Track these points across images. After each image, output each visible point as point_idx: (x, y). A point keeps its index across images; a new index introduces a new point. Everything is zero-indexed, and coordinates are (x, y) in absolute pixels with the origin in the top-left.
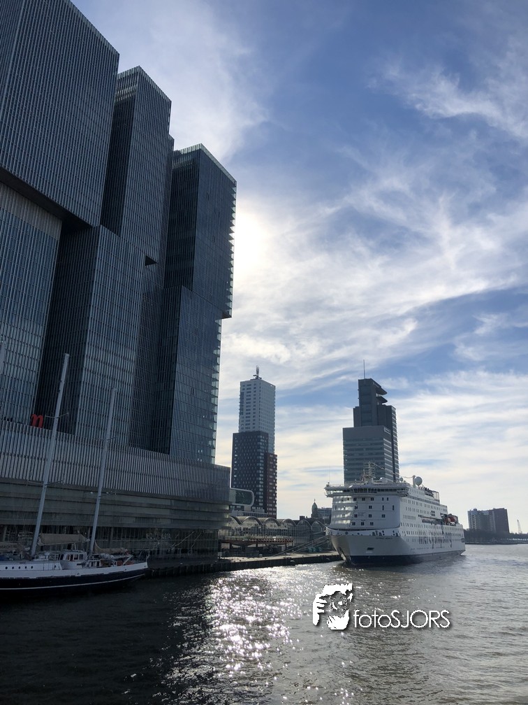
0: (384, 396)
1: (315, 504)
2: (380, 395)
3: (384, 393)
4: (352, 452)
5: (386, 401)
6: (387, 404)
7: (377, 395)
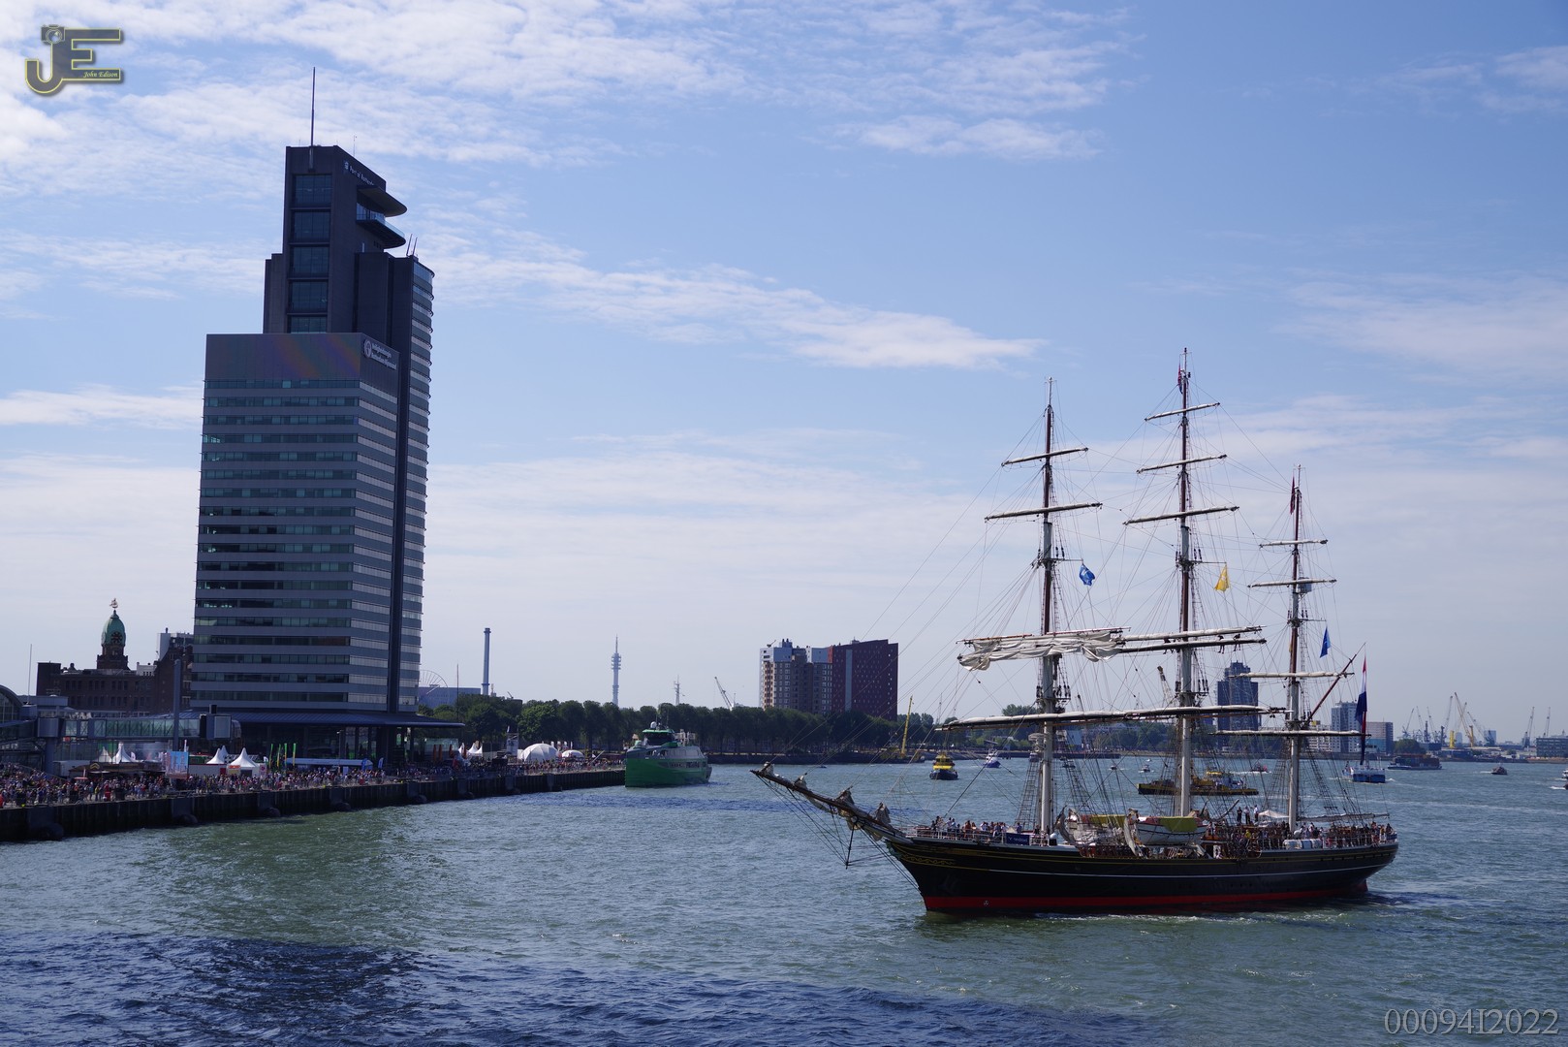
0: (392, 222)
1: (115, 618)
2: (378, 217)
3: (397, 208)
4: (236, 429)
5: (399, 241)
6: (397, 253)
7: (361, 212)
